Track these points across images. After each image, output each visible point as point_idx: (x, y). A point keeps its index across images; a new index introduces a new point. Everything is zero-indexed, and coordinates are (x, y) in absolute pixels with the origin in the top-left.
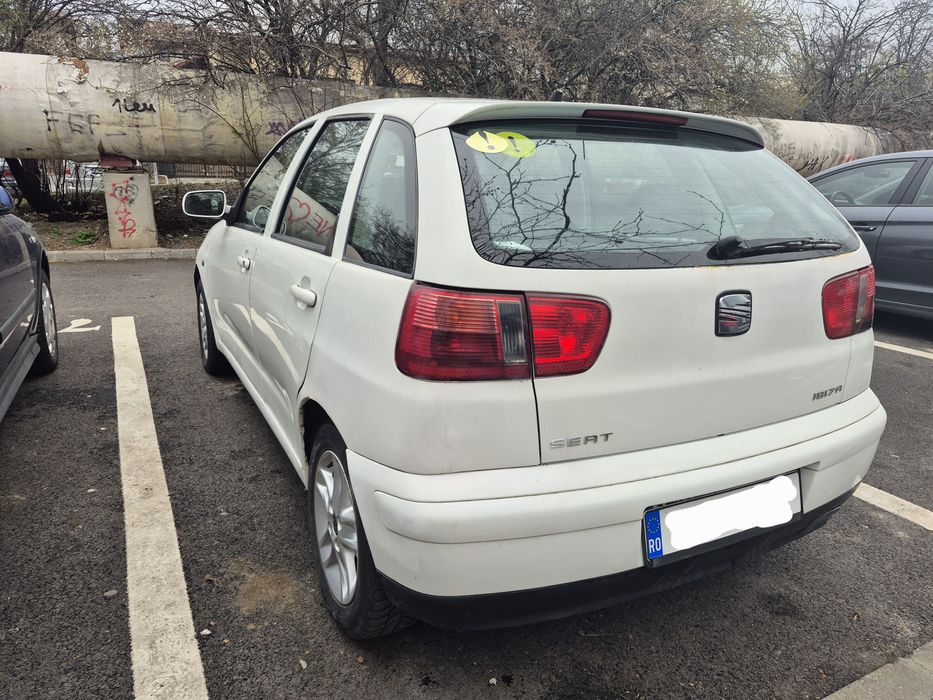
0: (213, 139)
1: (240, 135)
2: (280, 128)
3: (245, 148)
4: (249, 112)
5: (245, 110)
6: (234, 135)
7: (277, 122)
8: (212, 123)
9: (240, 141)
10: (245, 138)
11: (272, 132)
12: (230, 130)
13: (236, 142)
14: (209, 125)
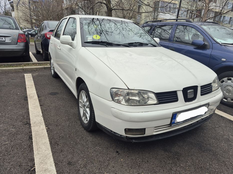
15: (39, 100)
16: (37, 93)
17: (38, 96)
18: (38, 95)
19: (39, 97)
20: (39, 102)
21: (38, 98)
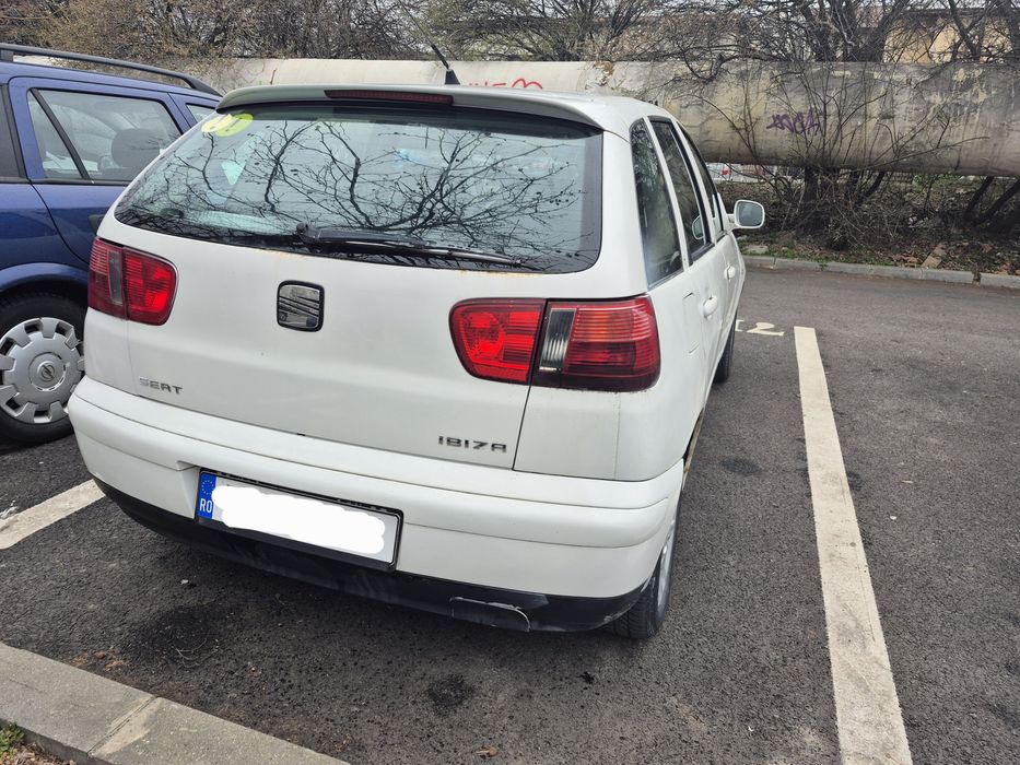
0: (710, 135)
1: (738, 130)
2: (784, 121)
3: (743, 144)
4: (752, 105)
5: (747, 102)
6: (731, 130)
7: (781, 114)
8: (711, 118)
9: (737, 137)
10: (743, 132)
11: (774, 125)
12: (727, 124)
13: (732, 138)
14: (707, 120)
15: (806, 460)
16: (809, 495)
17: (808, 476)
18: (807, 483)
19: (805, 473)
20: (805, 454)
21: (806, 469)
